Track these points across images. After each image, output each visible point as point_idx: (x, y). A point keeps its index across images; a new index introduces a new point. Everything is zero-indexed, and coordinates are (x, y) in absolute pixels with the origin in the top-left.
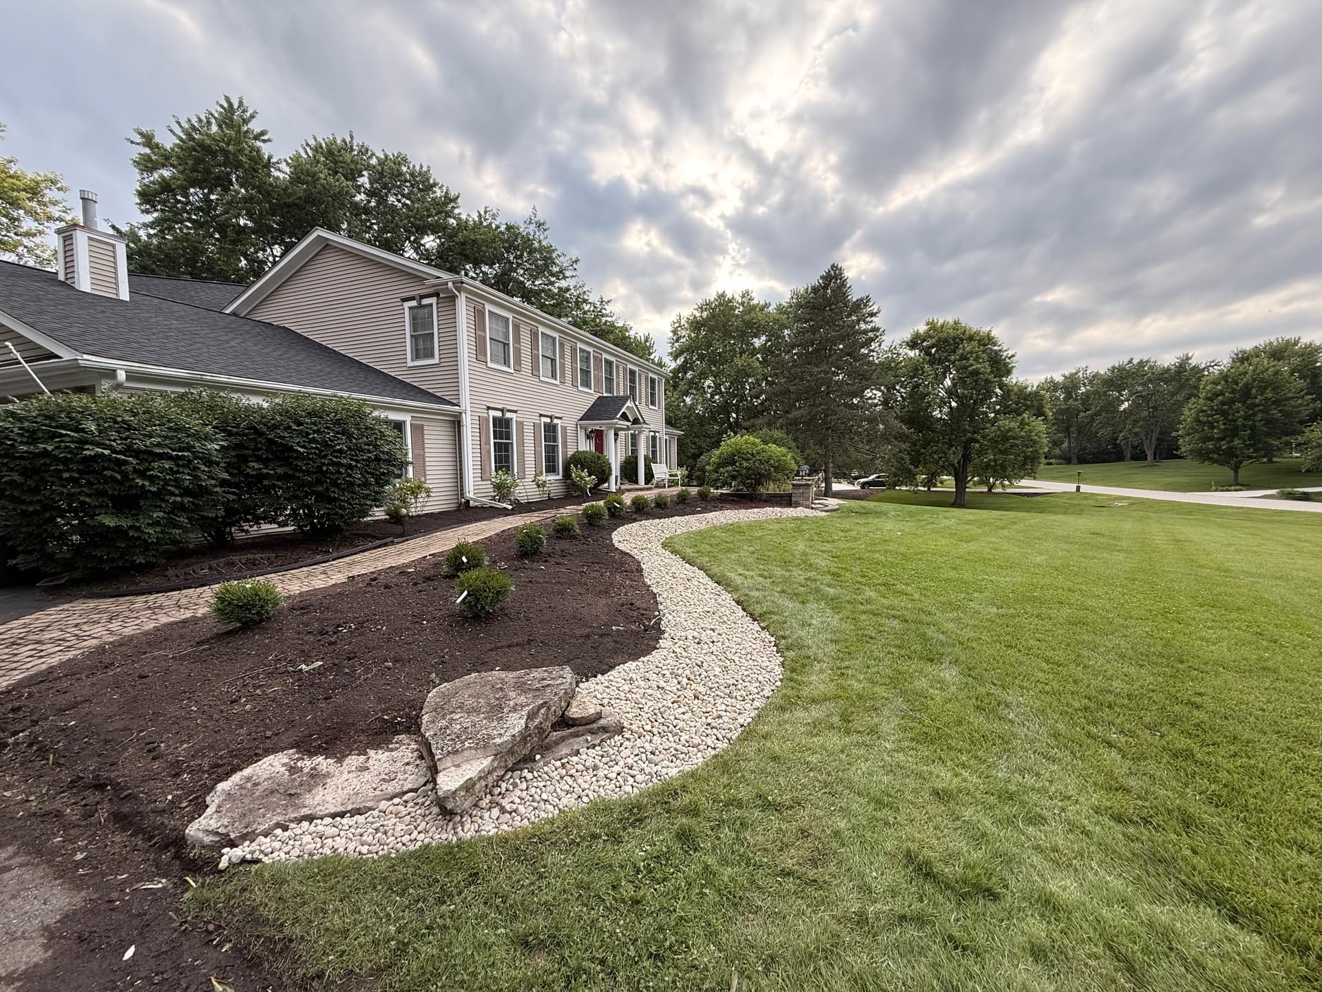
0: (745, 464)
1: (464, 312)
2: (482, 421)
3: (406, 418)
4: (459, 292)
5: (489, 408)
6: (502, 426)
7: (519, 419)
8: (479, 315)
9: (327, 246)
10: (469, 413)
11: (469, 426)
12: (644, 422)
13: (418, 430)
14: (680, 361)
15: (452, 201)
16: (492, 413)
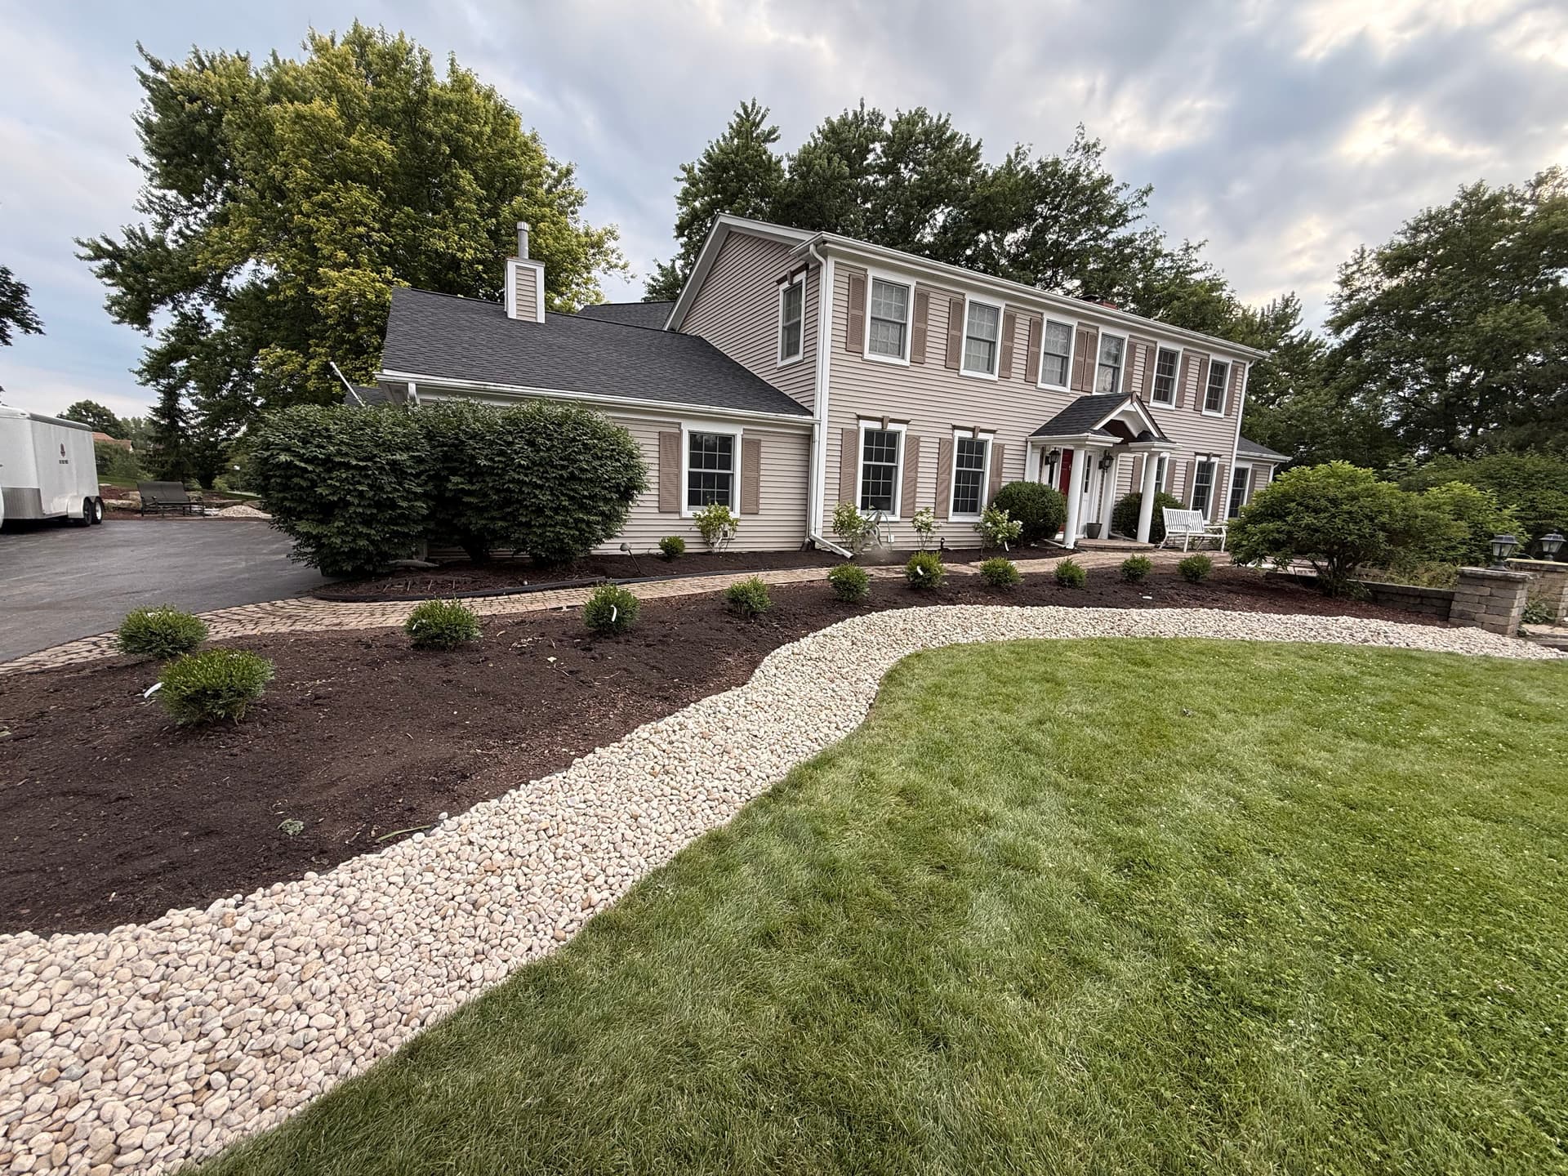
0: (1308, 519)
1: (831, 283)
2: (848, 436)
3: (737, 432)
4: (825, 257)
5: (859, 417)
6: (881, 444)
7: (909, 433)
8: (857, 286)
9: (729, 233)
10: (825, 424)
11: (824, 442)
12: (1163, 438)
13: (752, 447)
14: (1347, 335)
15: (970, 152)
16: (864, 425)
